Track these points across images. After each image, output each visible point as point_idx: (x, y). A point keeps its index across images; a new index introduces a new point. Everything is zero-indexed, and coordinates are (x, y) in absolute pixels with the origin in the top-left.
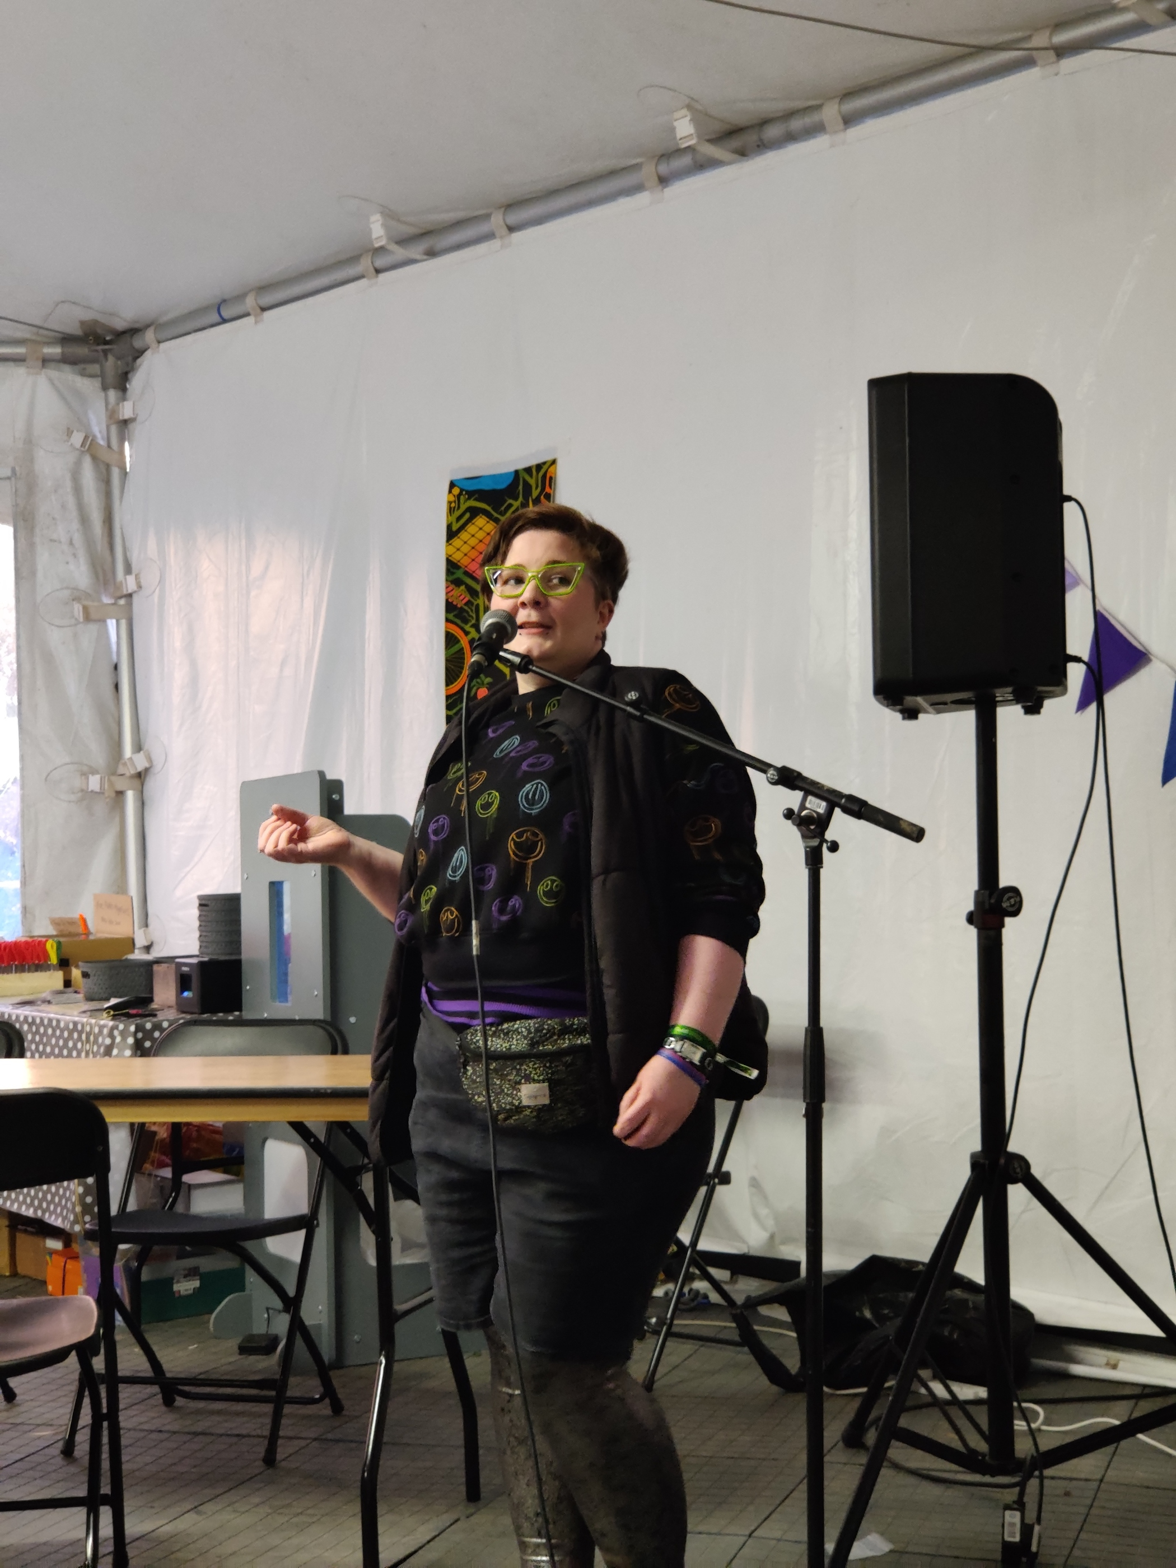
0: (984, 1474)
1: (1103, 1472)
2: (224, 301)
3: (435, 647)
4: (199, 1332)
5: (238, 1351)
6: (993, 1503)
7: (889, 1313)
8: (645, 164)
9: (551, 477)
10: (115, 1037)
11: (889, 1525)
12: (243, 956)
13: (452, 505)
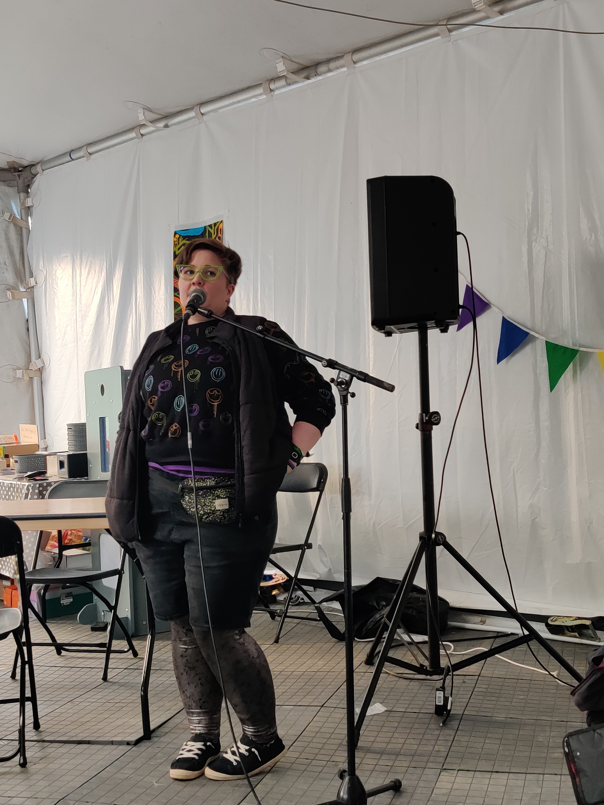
0: (427, 675)
1: (479, 672)
2: (72, 150)
3: (168, 308)
4: (73, 621)
5: (90, 630)
6: (431, 688)
7: (384, 603)
8: (263, 84)
9: (220, 229)
10: (29, 490)
11: (385, 699)
12: (88, 452)
13: (176, 242)
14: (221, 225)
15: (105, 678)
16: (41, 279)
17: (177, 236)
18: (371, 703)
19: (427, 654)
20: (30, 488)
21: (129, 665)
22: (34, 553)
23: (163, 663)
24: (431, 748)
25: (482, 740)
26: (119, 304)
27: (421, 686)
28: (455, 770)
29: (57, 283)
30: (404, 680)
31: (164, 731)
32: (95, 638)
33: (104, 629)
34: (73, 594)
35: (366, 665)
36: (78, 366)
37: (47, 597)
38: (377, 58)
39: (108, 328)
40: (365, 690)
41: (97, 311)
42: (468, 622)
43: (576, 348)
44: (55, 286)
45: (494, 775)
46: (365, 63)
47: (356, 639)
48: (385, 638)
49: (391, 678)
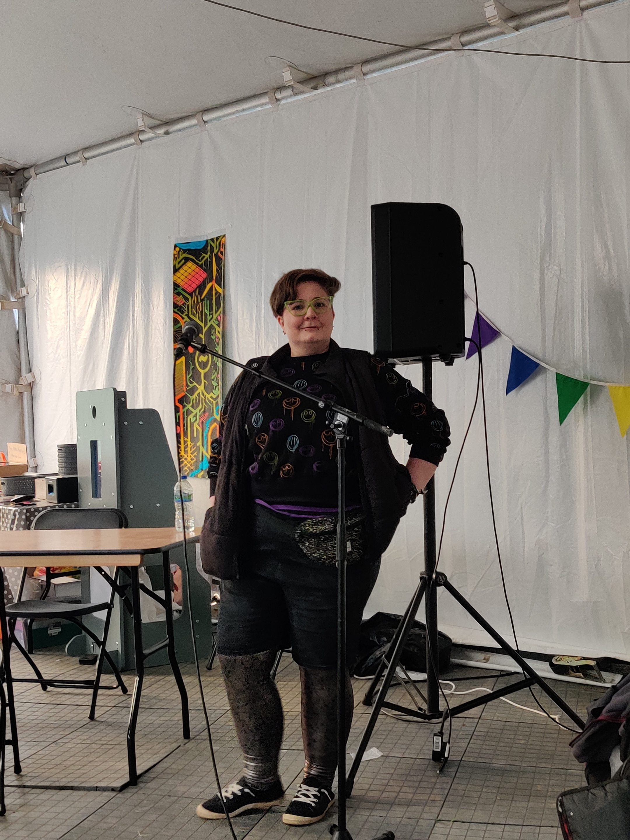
0: (425, 719)
1: (480, 715)
2: (68, 155)
3: (167, 324)
4: (60, 653)
5: (79, 662)
6: (429, 731)
7: (385, 639)
8: (269, 93)
9: (223, 244)
10: (16, 515)
11: (381, 743)
12: (78, 476)
13: (176, 256)
14: (223, 239)
15: (92, 717)
16: (32, 289)
17: (178, 249)
18: (367, 747)
19: (426, 696)
20: (17, 513)
21: (117, 702)
22: (20, 582)
23: (154, 701)
24: (426, 797)
25: (479, 789)
26: (115, 318)
27: (420, 729)
28: (449, 821)
29: (49, 294)
30: (402, 722)
31: (151, 776)
32: (84, 672)
33: (93, 662)
34: (62, 624)
35: (364, 706)
36: (71, 382)
37: (34, 626)
38: (388, 71)
39: (103, 343)
40: (361, 733)
41: (91, 325)
42: (471, 660)
43: (586, 381)
44: (48, 297)
45: (490, 827)
46: (375, 75)
47: (355, 676)
48: (384, 676)
49: (388, 720)
